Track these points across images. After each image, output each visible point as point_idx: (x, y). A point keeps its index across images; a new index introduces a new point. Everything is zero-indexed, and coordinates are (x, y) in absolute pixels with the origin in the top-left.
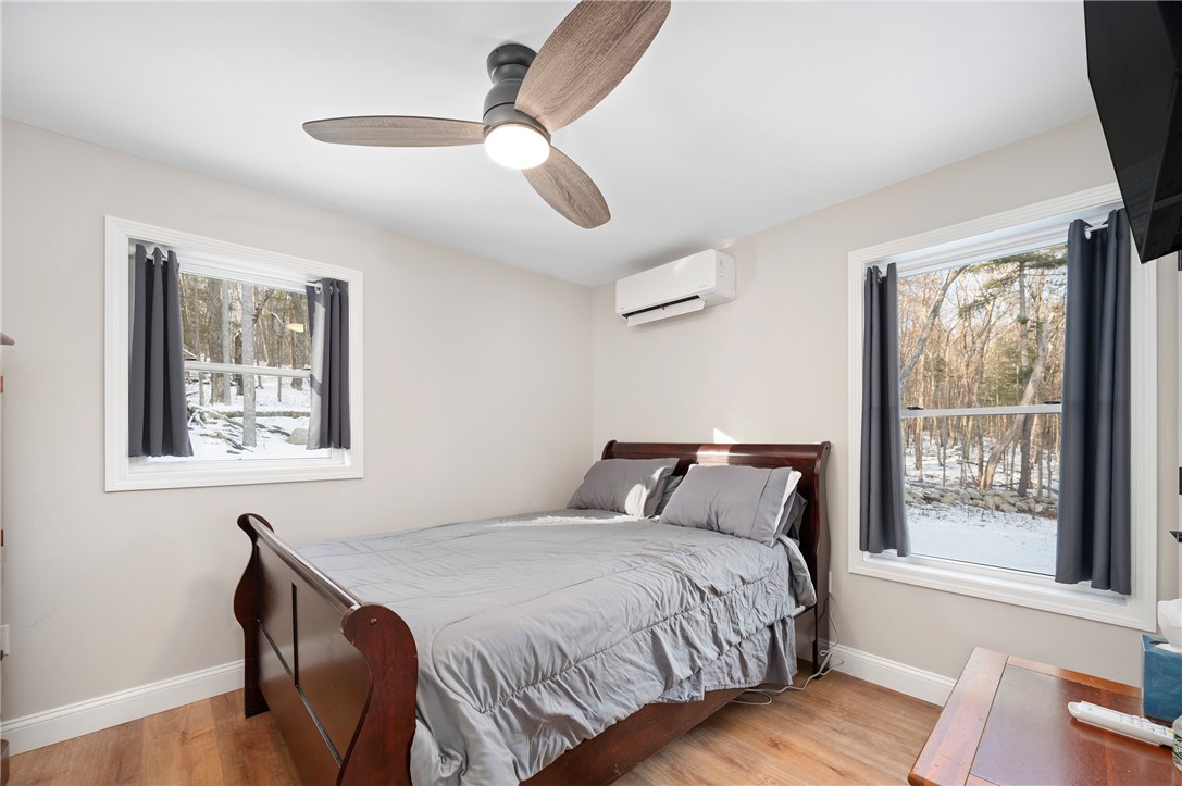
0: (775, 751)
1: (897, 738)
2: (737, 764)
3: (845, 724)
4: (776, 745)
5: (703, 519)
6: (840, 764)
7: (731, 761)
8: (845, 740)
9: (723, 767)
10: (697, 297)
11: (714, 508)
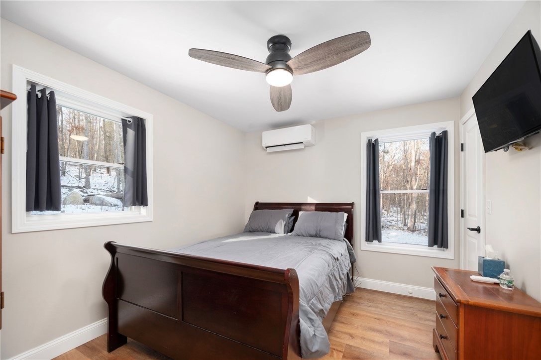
0: (354, 316)
1: (387, 305)
2: (346, 324)
3: (370, 304)
4: (354, 315)
5: (313, 233)
6: (376, 316)
7: (343, 323)
8: (373, 309)
9: (342, 325)
10: (302, 143)
11: (318, 228)
